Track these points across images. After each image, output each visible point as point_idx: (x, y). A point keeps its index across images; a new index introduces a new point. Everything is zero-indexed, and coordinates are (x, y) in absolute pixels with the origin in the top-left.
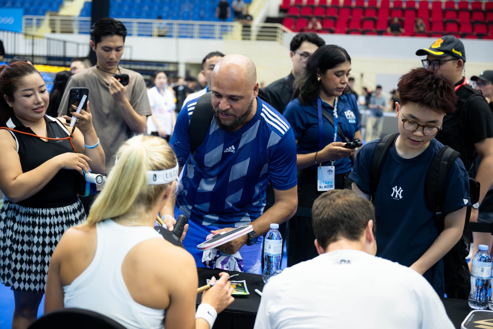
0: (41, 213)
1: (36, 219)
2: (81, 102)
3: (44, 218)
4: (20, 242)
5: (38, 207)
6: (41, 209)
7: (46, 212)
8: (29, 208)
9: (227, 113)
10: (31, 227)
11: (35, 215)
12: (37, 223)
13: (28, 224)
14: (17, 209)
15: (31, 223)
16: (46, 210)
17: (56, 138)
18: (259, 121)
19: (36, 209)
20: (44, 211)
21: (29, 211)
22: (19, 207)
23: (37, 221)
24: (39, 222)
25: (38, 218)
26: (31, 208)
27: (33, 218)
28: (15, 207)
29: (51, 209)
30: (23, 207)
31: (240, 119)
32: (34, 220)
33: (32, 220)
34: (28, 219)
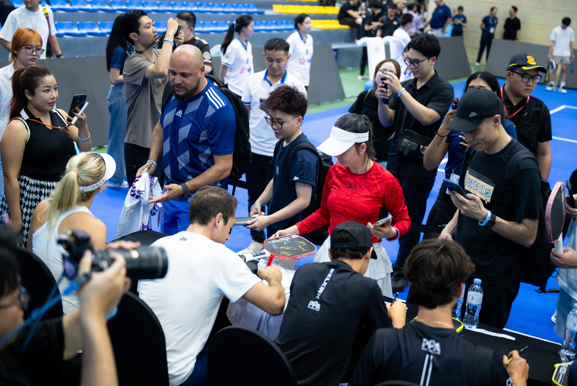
0: (46, 186)
1: (42, 189)
2: (83, 107)
3: (49, 189)
4: (29, 206)
5: (44, 180)
6: (46, 182)
7: (51, 185)
8: (37, 180)
9: (180, 86)
10: (38, 195)
11: (42, 186)
12: (43, 193)
13: (36, 193)
14: (27, 180)
15: (39, 192)
16: (50, 183)
17: (58, 128)
18: (202, 97)
19: (43, 182)
20: (49, 184)
21: (37, 183)
22: (29, 179)
23: (43, 191)
24: (45, 192)
25: (44, 189)
26: (38, 181)
27: (40, 189)
28: (25, 179)
29: (54, 182)
30: (32, 179)
31: (190, 92)
32: (41, 190)
33: (40, 190)
34: (36, 189)
